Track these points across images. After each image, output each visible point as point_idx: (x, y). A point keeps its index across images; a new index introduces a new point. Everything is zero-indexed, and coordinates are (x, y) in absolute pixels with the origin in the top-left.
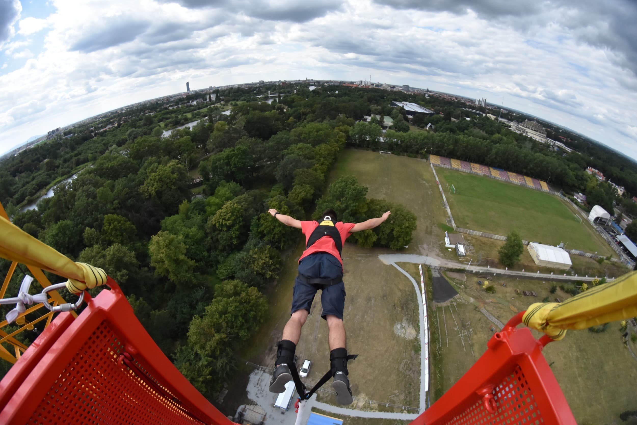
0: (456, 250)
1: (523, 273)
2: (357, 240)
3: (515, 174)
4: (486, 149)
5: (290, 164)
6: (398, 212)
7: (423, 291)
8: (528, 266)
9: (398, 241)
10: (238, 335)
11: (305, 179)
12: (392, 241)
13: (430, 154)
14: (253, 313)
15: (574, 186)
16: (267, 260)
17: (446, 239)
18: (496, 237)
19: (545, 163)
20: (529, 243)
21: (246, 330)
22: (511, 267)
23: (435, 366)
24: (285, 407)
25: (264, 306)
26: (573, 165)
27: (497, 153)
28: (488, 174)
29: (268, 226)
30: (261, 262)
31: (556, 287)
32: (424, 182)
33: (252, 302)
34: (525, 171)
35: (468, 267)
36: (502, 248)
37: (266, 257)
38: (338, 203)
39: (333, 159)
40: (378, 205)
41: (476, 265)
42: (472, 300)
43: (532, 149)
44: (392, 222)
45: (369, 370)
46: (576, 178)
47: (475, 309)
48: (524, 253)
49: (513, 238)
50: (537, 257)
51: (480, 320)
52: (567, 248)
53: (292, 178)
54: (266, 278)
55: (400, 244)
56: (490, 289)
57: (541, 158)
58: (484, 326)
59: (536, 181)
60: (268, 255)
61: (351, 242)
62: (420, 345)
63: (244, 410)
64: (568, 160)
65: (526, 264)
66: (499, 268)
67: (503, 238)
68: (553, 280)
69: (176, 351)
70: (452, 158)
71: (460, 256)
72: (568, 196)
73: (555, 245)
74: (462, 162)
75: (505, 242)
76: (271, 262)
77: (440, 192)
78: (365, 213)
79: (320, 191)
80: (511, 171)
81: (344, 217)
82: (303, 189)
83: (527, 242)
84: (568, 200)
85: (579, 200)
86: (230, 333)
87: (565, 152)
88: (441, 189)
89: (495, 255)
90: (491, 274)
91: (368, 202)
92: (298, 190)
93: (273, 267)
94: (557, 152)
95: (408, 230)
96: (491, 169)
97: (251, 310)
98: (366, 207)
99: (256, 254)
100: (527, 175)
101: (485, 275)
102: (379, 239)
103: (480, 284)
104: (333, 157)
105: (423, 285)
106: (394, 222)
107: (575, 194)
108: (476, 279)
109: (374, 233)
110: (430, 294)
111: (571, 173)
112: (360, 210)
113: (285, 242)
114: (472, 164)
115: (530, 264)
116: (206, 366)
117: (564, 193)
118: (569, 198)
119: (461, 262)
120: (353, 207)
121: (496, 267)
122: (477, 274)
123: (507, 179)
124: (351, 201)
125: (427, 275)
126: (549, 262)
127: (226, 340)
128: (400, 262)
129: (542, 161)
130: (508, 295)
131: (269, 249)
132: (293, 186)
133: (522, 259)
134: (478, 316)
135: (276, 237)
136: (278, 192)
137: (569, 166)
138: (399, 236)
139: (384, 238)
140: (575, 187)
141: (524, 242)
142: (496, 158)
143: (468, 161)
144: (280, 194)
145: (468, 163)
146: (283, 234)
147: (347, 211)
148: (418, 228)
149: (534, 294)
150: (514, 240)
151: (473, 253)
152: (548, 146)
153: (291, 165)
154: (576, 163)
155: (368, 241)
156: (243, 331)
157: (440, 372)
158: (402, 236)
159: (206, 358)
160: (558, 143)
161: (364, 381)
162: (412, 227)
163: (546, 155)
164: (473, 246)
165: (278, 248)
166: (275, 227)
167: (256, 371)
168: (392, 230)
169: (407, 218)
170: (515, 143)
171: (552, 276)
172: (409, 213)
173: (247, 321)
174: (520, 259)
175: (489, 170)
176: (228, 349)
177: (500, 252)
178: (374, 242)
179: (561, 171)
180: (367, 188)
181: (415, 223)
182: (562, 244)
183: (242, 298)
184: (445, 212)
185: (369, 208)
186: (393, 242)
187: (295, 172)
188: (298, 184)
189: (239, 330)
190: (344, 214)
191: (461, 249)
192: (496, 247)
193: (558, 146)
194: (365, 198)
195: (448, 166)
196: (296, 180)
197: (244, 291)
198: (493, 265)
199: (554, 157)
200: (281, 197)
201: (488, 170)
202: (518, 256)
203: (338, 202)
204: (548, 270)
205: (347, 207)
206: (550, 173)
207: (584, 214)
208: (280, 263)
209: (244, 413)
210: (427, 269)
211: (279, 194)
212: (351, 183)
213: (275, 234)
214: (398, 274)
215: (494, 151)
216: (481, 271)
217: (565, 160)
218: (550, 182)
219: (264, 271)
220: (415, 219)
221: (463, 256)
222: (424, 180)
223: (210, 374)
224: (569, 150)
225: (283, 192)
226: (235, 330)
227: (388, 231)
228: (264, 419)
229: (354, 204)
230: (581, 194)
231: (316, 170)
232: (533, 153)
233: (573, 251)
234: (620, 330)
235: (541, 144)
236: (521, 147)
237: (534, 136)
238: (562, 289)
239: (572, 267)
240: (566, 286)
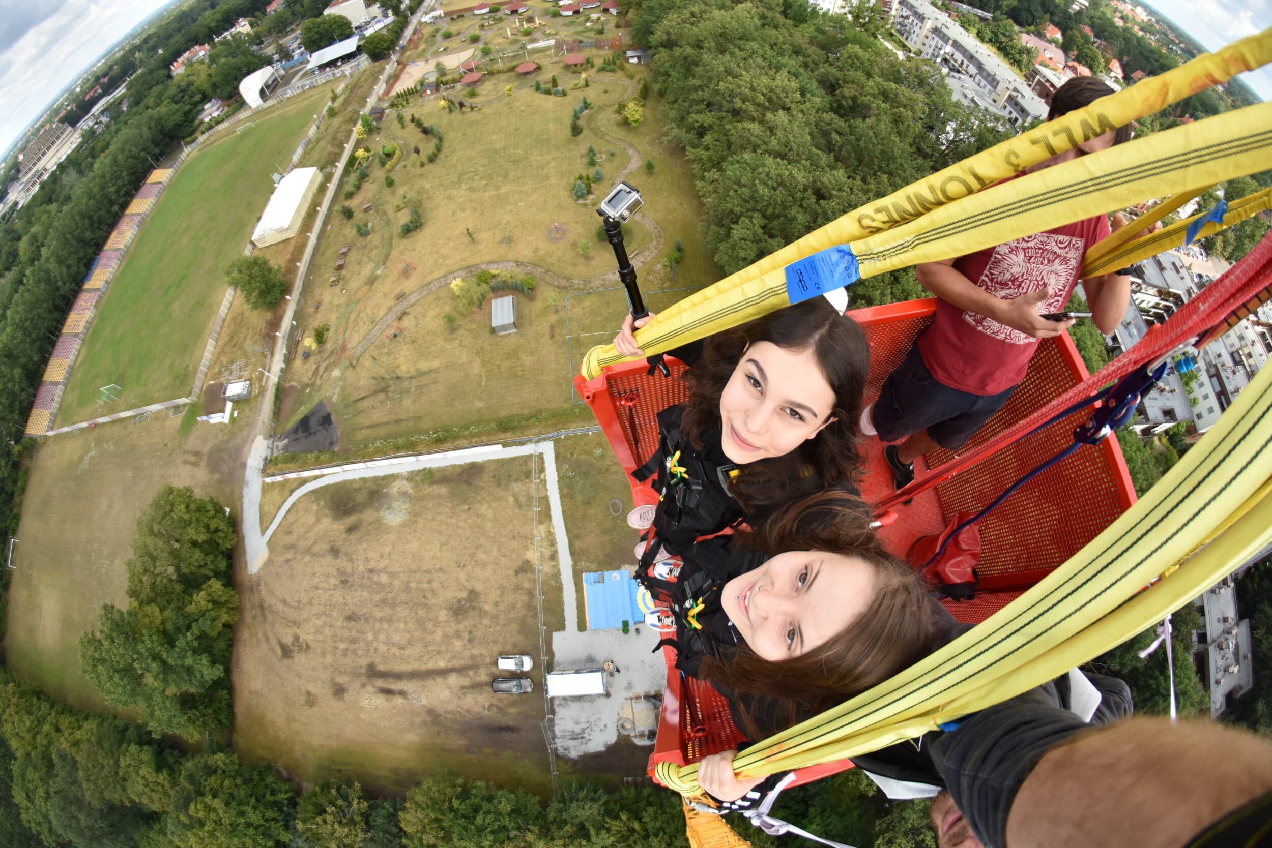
0: (238, 401)
1: (302, 266)
2: (224, 625)
3: (114, 234)
4: (42, 285)
5: (78, 820)
6: (156, 528)
7: (317, 472)
8: (292, 254)
9: (217, 530)
10: (512, 811)
11: (106, 771)
12: (218, 544)
13: (23, 432)
14: (456, 803)
15: (186, 114)
16: (329, 818)
17: (212, 421)
18: (223, 310)
19: (120, 157)
20: (252, 243)
21: (495, 801)
22: (286, 289)
23: (456, 437)
24: (599, 674)
25: (429, 788)
26: (150, 101)
27: (60, 262)
28: (94, 297)
29: (254, 841)
30: (341, 831)
31: (343, 207)
32: (87, 458)
33: (433, 816)
34: (116, 208)
35: (273, 378)
36: (248, 301)
37: (325, 822)
38: (149, 679)
39: (39, 698)
40: (141, 581)
41: (271, 361)
42: (336, 373)
43: (81, 173)
44: (177, 545)
45: (481, 556)
46: (176, 103)
47: (354, 367)
48: (267, 257)
49: (235, 274)
50: (281, 231)
51: (374, 358)
52: (285, 168)
53: (112, 808)
54: (370, 807)
55: (222, 526)
56: (320, 337)
57: (107, 161)
58: (385, 351)
59: (144, 190)
60: (319, 819)
61: (231, 639)
62: (419, 471)
63: (641, 735)
64: (137, 103)
65: (289, 257)
66: (284, 312)
67: (229, 293)
68: (330, 210)
70: (42, 376)
71: (250, 393)
72: (198, 134)
73: (272, 190)
74: (55, 353)
75: (239, 292)
76: (330, 809)
77: (114, 422)
78: (162, 610)
79: (126, 729)
80: (105, 239)
81: (179, 662)
82: (133, 774)
83: (249, 247)
84: (207, 135)
85: (215, 115)
86: (519, 828)
87: (120, 103)
88: (106, 419)
89: (258, 318)
90: (293, 329)
91: (136, 604)
92: (140, 787)
93: (340, 802)
94: (112, 118)
95: (193, 507)
96: (88, 285)
97: (451, 809)
98: (148, 609)
100: (124, 206)
101: (293, 343)
102: (217, 575)
103: (307, 356)
104: (35, 700)
105: (305, 474)
106: (177, 541)
107: (200, 117)
108: (298, 363)
109: (204, 586)
110: (322, 457)
111: (163, 109)
112: (158, 622)
113: (273, 793)
114: (65, 330)
115: (291, 248)
116: (608, 830)
117: (189, 139)
118: (203, 133)
119: (263, 390)
120: (152, 642)
121: (281, 318)
122: (289, 359)
123: (117, 253)
124: (140, 647)
125: (284, 466)
126: (298, 211)
127: (536, 829)
128: (261, 522)
129: (115, 161)
130: (336, 301)
131: (304, 821)
132: (132, 802)
133: (277, 262)
134: (366, 362)
135: (269, 814)
136: (161, 838)
137: (147, 108)
138: (207, 527)
139: (212, 562)
140: (190, 111)
141: (248, 252)
142: (69, 267)
143: (57, 337)
144: (163, 832)
145: (61, 339)
146: (258, 800)
147: (165, 655)
148: (188, 483)
149: (344, 250)
150: (240, 272)
151: (247, 365)
152: (92, 132)
153: (81, 817)
154: (150, 88)
155: (223, 599)
156: (500, 807)
157: (467, 427)
158: (206, 520)
159: (593, 839)
160: (97, 109)
161: (504, 560)
162: (187, 493)
163: (107, 146)
164: (232, 362)
165: (293, 803)
166: (249, 825)
167: (560, 751)
168: (195, 544)
169: (168, 508)
170: (53, 207)
171: (323, 210)
172: (156, 505)
173: (476, 810)
174: (276, 267)
175: (89, 291)
176: (552, 815)
177: (255, 307)
178: (225, 585)
179: (150, 128)
180: (105, 607)
181: (178, 490)
182: (276, 177)
183: (436, 838)
184: (157, 416)
185: (150, 601)
186: (220, 542)
187: (96, 804)
188: (124, 789)
189: (501, 814)
190: (170, 661)
191: (236, 389)
192: (243, 314)
193: (103, 112)
194: (130, 614)
195: (59, 391)
196: (115, 796)
197: (421, 840)
198: (274, 325)
199: (117, 131)
200: (170, 827)
201: (88, 295)
202: (270, 270)
203: (145, 681)
204: (311, 214)
205: (156, 657)
206: (143, 154)
207: (243, 115)
208: (325, 787)
209: (646, 733)
210: (270, 465)
211: (165, 835)
212: (96, 649)
213: (267, 820)
214: (286, 529)
215: (53, 266)
216: (285, 351)
217: (135, 109)
218: (158, 160)
219: (357, 818)
220: (171, 491)
221: (251, 385)
222: (81, 458)
223: (617, 817)
224: (121, 91)
225: (156, 827)
226: (506, 821)
227: (197, 554)
228: (638, 698)
229: (146, 638)
230: (207, 106)
231: (76, 744)
232: (91, 175)
233: (296, 158)
234: (451, 111)
235: (80, 146)
236: (68, 198)
237: (59, 155)
238: (350, 196)
239: (321, 169)
240: (349, 188)
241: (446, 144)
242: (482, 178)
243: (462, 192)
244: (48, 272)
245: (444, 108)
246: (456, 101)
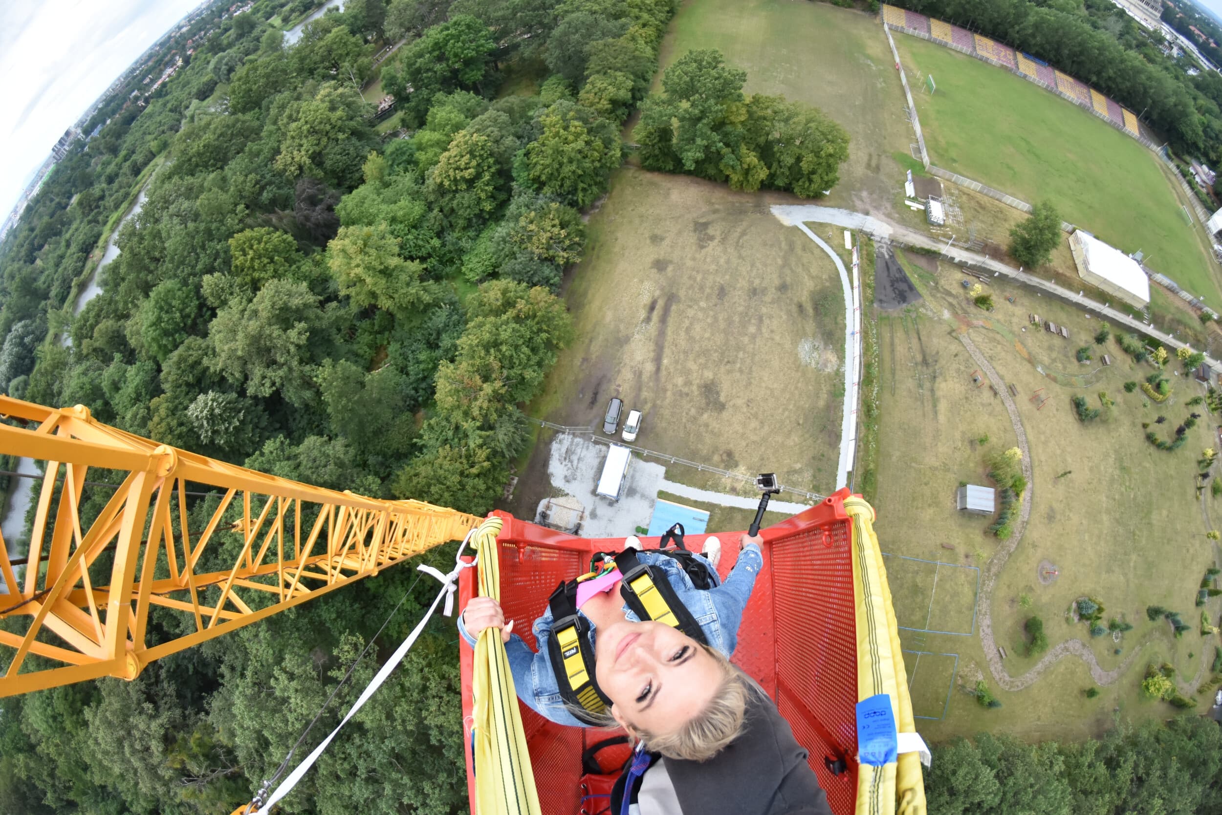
0: (926, 214)
1: (1051, 286)
2: (728, 176)
3: (1071, 80)
4: (1012, 11)
5: (574, 34)
6: (812, 125)
7: (856, 283)
8: (1062, 275)
9: (811, 181)
10: (523, 378)
11: (611, 60)
12: (798, 181)
13: (884, 2)
14: (544, 335)
15: (1195, 145)
16: (556, 230)
17: (907, 184)
18: (1009, 199)
19: (1143, 77)
20: (1073, 231)
21: (536, 368)
22: (1028, 266)
23: (868, 428)
24: (615, 494)
25: (562, 319)
26: (1203, 101)
27: (1037, 26)
28: (1011, 65)
29: (548, 166)
30: (544, 237)
31: (1108, 333)
32: (869, 62)
33: (539, 314)
34: (1094, 79)
35: (946, 249)
36: (1018, 226)
37: (553, 226)
38: (685, 105)
39: (668, 12)
40: (767, 108)
41: (962, 248)
42: (946, 315)
43: (1121, 36)
44: (798, 142)
45: (754, 424)
46: (1204, 131)
47: (950, 333)
48: (1060, 248)
49: (1044, 213)
50: (1086, 263)
51: (956, 355)
52: (1149, 267)
53: (584, 60)
54: (558, 265)
55: (814, 186)
56: (982, 301)
57: (1137, 63)
58: (962, 368)
59: (1116, 107)
60: (557, 222)
61: (715, 180)
62: (843, 384)
63: (548, 507)
64: (1198, 86)
65: (1061, 271)
66: (1007, 264)
67: (1025, 206)
68: (1105, 318)
69: (421, 432)
70: (934, 17)
71: (932, 224)
72: (1177, 161)
73: (1126, 252)
74: (956, 29)
75: (1027, 216)
76: (563, 233)
77: (902, 87)
78: (742, 123)
79: (646, 80)
80: (1063, 70)
81: (698, 133)
82: (609, 81)
83: (1070, 228)
84: (1177, 172)
85: (1197, 179)
86: (508, 378)
87: (1194, 66)
88: (904, 81)
89: (1002, 238)
90: (990, 273)
91: (747, 102)
92: (599, 84)
93: (567, 242)
94: (1178, 60)
95: (831, 160)
96: (1020, 56)
97: (540, 330)
98: (743, 111)
99: (531, 222)
100: (1097, 87)
101: (978, 271)
102: (772, 176)
103: (964, 286)
104: (667, 9)
105: (855, 271)
106: (802, 143)
107: (1194, 163)
108: (958, 275)
109: (762, 163)
110: (869, 291)
111: (1196, 117)
112: (732, 118)
113: (584, 190)
114: (977, 37)
115: (1068, 273)
116: (480, 447)
117: (1170, 152)
118: (1178, 167)
119: (934, 238)
120: (716, 112)
121: (1001, 260)
122: (962, 266)
123: (1053, 85)
124: (712, 101)
125: (864, 252)
126: (1105, 281)
127: (503, 391)
128: (814, 223)
129: (1138, 71)
130: (1015, 320)
131: (557, 210)
132: (587, 77)
133: (1055, 259)
134: (954, 347)
135: (568, 183)
136: (558, 94)
137: (1195, 99)
138: (813, 172)
139: (783, 173)
140: (1198, 149)
141: (1065, 226)
142: (1033, 36)
143: (970, 30)
144: (562, 96)
145: (969, 33)
146: (580, 176)
147: (705, 121)
148: (852, 157)
149: (1065, 333)
150: (1046, 218)
151: (959, 222)
152: (1160, 40)
153: (577, 36)
154: (1214, 98)
155: (751, 179)
156: (530, 370)
157: (877, 441)
158: (819, 171)
159: (478, 432)
160: (1183, 40)
161: (744, 444)
162: (840, 156)
163: (1151, 60)
164: (961, 208)
165: (573, 204)
166: (561, 165)
167: (561, 436)
168: (799, 159)
169: (830, 137)
170: (1084, 12)
171: (1106, 310)
172: (833, 128)
173: (534, 350)
174: (1050, 257)
175: (1015, 58)
176: (510, 408)
177: (1013, 233)
178: (762, 182)
179: (1175, 105)
180: (744, 74)
181: (846, 148)
182: (1139, 255)
183: (520, 311)
184: (911, 132)
185: (750, 114)
186: (800, 183)
187: (587, 48)
188: (598, 72)
189: (524, 368)
190: (700, 125)
191: (937, 210)
192: (1005, 220)
193: (1181, 48)
194: (740, 96)
195: (924, 34)
196: (593, 64)
197: (522, 298)
198: (995, 253)
199: (1167, 69)
200: (566, 103)
201: (1011, 57)
202: (1047, 250)
203: (684, 101)
204: (1103, 297)
205: (703, 113)
206: (1150, 101)
207: (1200, 211)
208: (581, 234)
209: (548, 512)
210: (866, 240)
211: (560, 98)
212: (709, 63)
213: (563, 179)
214: (808, 245)
215: (1032, 19)
216: (970, 262)
217: (1192, 85)
218: (1146, 118)
219: (551, 252)
220: (845, 141)
221: (939, 225)
222: (868, 57)
223: (488, 459)
224: (1206, 65)
225: (567, 92)
226: (517, 371)
227: (789, 161)
228: (581, 518)
229: (719, 107)
230: (1205, 168)
231: (633, 39)
232: (1121, 48)
233: (1159, 277)
234: (1200, 462)
235: (1144, 30)
236: (1095, 26)
237: (1132, 8)
238: (1119, 341)
239: (1147, 307)
240: (1128, 339)
241: (1164, 454)
242: (1122, 494)
243: (1110, 470)
244: (1026, 14)
245: (1204, 454)
246: (1211, 470)
